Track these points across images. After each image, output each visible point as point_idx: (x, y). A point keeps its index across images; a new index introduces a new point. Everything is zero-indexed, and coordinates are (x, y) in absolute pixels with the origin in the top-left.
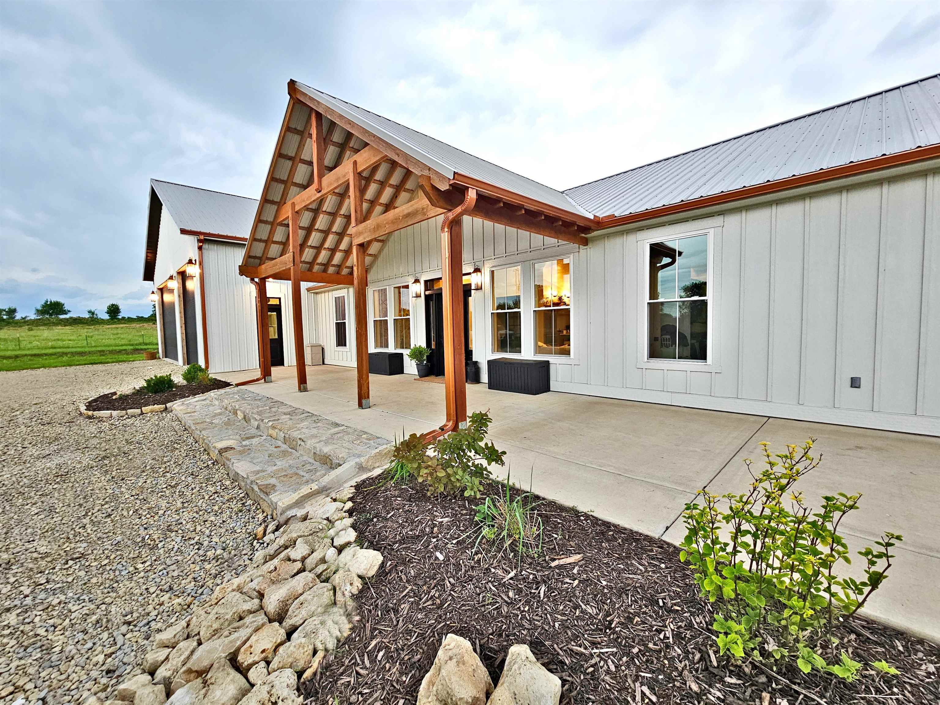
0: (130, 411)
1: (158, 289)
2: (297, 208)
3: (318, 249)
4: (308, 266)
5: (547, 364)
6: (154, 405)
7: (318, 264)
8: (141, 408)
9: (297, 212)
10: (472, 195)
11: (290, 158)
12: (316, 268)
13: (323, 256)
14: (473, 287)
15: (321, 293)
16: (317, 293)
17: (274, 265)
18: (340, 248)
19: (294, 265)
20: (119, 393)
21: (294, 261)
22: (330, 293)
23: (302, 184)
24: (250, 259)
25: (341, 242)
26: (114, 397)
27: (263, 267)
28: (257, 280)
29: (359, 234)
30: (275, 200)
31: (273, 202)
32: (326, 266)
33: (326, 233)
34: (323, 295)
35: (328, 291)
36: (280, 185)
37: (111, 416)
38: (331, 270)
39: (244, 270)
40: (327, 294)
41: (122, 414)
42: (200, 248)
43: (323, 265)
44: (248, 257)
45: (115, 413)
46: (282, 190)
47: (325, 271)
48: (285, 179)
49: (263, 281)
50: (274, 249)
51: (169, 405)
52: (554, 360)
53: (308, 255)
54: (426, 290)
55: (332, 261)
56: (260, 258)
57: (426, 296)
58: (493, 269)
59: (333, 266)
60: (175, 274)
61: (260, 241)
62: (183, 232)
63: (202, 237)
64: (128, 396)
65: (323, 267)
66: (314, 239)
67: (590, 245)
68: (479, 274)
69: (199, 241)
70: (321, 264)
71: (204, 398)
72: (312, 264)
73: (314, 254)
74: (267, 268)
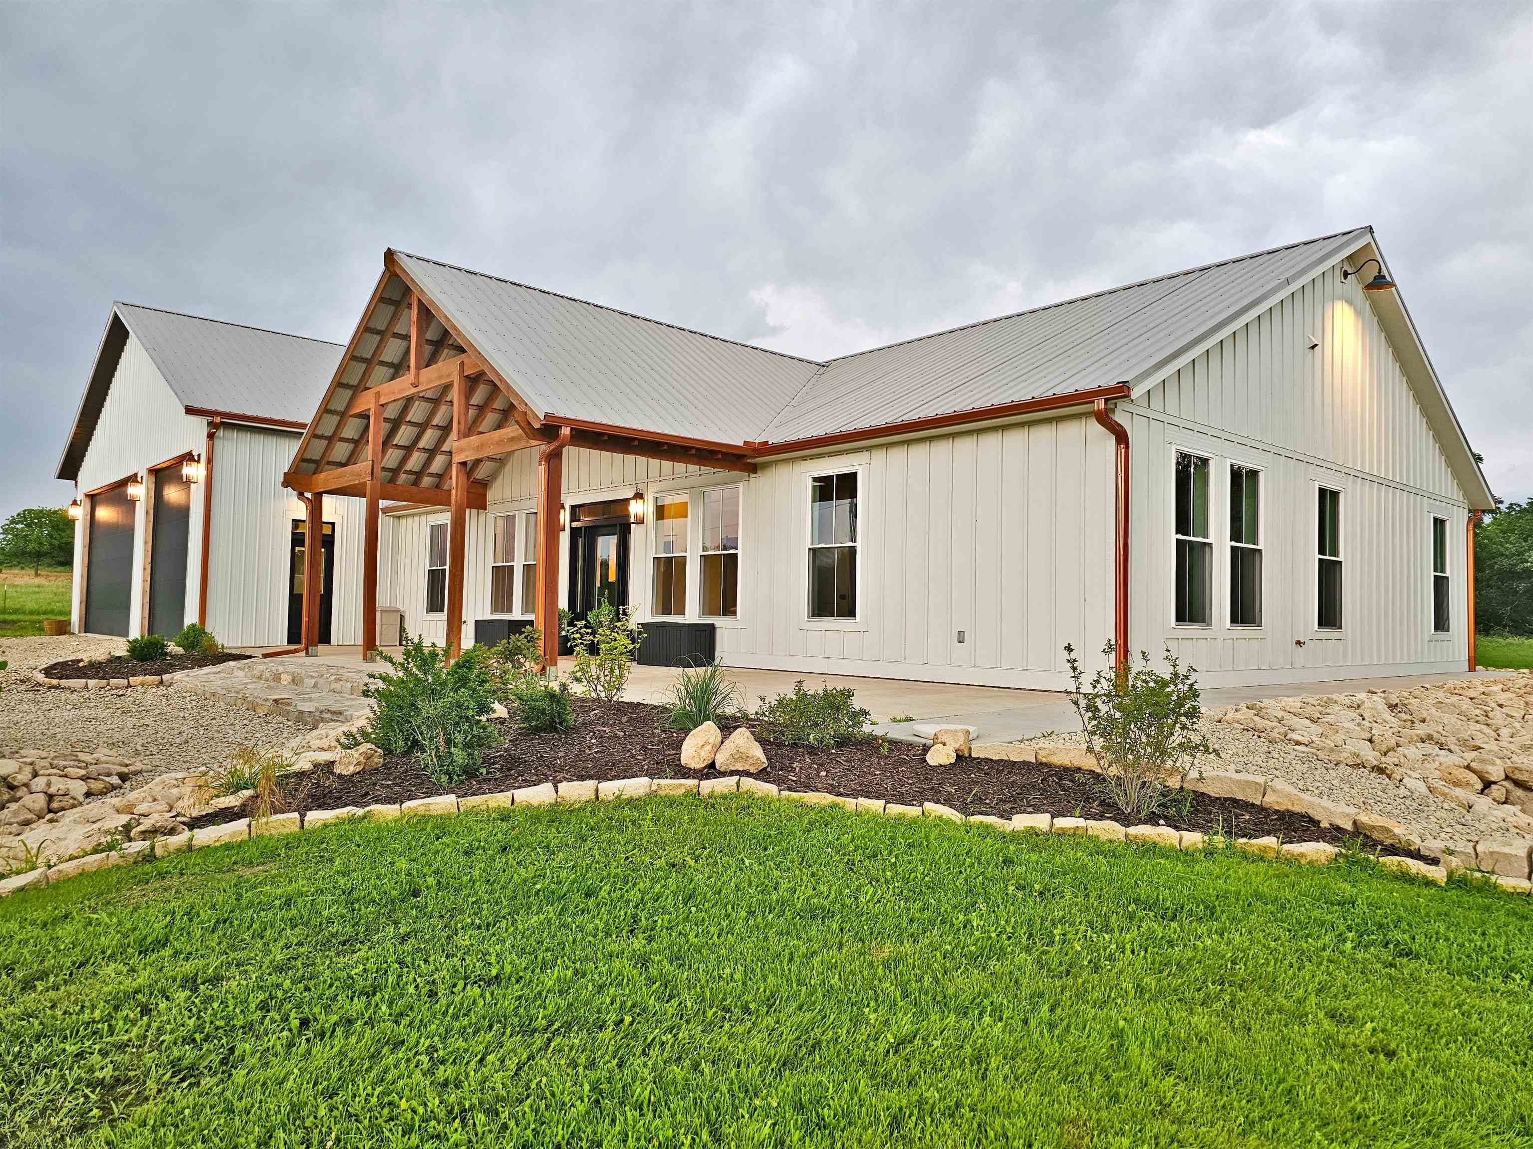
0: (113, 681)
1: (87, 496)
2: (383, 401)
3: (408, 450)
4: (390, 474)
5: (712, 628)
6: (145, 675)
7: (406, 472)
8: (127, 678)
9: (382, 405)
10: (566, 431)
11: (378, 332)
12: (403, 478)
13: (415, 461)
14: (632, 520)
15: (407, 516)
16: (399, 517)
17: (341, 476)
18: (443, 449)
19: (372, 479)
20: (86, 660)
21: (372, 474)
22: (423, 518)
23: (392, 363)
24: (302, 464)
25: (444, 441)
26: (81, 665)
27: (322, 476)
28: (308, 495)
29: (461, 450)
30: (351, 383)
31: (347, 386)
32: (418, 475)
33: (422, 427)
34: (410, 520)
35: (420, 514)
36: (360, 364)
37: (86, 687)
38: (426, 481)
39: (290, 480)
40: (416, 519)
41: (101, 685)
42: (211, 436)
43: (415, 473)
44: (302, 460)
45: (92, 683)
46: (362, 371)
47: (416, 483)
48: (369, 356)
49: (318, 496)
50: (341, 451)
51: (166, 677)
52: (720, 622)
53: (392, 457)
54: (572, 521)
55: (429, 467)
56: (317, 462)
57: (572, 529)
58: (658, 495)
59: (431, 475)
60: (143, 473)
61: (321, 437)
62: (190, 411)
63: (218, 420)
64: (100, 663)
65: (413, 477)
66: (404, 435)
67: (759, 473)
68: (640, 502)
69: (210, 424)
70: (410, 472)
71: (218, 670)
72: (395, 472)
73: (400, 458)
74: (327, 478)
